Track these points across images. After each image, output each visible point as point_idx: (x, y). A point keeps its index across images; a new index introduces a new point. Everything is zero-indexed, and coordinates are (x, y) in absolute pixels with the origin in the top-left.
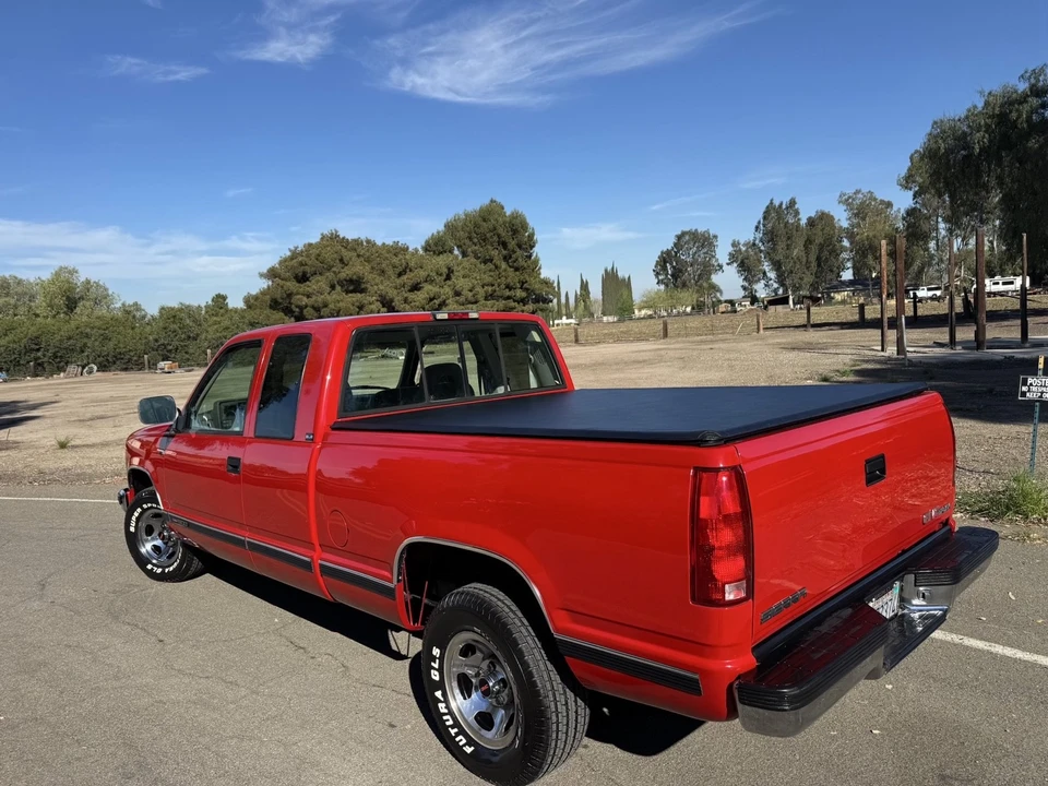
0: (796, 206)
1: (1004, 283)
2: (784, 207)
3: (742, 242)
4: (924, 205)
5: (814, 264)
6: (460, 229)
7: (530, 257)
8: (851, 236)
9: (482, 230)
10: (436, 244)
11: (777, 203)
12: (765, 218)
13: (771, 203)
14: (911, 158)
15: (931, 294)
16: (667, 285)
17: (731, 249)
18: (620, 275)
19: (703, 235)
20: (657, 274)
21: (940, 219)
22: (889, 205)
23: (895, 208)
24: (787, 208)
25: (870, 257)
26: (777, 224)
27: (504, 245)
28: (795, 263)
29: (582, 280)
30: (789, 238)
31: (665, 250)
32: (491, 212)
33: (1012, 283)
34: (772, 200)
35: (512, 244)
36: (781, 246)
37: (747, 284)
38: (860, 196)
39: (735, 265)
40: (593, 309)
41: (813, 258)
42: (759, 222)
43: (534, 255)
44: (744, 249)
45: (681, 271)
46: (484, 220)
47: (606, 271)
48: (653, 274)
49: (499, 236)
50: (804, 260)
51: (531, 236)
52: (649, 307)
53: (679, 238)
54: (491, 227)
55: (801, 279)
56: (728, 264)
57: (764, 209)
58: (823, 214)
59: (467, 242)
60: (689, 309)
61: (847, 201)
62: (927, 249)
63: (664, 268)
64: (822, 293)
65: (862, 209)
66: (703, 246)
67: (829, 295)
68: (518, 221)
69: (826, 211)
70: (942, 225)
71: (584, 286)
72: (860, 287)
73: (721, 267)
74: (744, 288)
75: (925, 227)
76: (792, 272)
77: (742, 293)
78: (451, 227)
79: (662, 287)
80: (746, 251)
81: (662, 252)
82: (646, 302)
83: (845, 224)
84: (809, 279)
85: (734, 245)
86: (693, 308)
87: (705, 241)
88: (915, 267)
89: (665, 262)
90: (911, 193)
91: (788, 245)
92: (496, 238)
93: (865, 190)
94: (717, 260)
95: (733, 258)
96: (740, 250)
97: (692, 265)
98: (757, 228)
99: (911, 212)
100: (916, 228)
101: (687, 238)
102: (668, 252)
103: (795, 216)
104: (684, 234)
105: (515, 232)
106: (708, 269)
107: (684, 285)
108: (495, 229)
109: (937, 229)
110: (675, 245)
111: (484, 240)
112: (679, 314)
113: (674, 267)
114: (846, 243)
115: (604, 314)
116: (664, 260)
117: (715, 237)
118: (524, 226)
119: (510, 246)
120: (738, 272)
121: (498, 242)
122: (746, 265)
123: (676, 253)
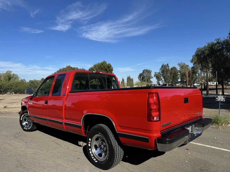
0: (168, 65)
1: (212, 83)
2: (166, 65)
3: (157, 72)
4: (195, 66)
5: (172, 78)
6: (97, 66)
7: (112, 73)
8: (180, 72)
9: (101, 67)
10: (91, 69)
11: (164, 65)
12: (162, 67)
14: (193, 56)
15: (197, 85)
16: (141, 81)
18: (131, 78)
19: (149, 71)
20: (139, 78)
21: (199, 69)
22: (188, 66)
23: (189, 67)
24: (167, 66)
25: (184, 76)
26: (164, 69)
27: (106, 70)
28: (168, 77)
29: (123, 79)
30: (167, 72)
32: (104, 63)
33: (214, 83)
35: (108, 70)
36: (165, 73)
37: (158, 81)
38: (182, 64)
39: (155, 77)
40: (125, 85)
41: (172, 76)
42: (161, 68)
43: (113, 73)
44: (157, 74)
45: (144, 78)
46: (102, 65)
47: (128, 77)
48: (138, 78)
49: (105, 68)
50: (170, 77)
51: (112, 69)
52: (137, 85)
53: (144, 71)
54: (104, 66)
55: (169, 81)
56: (154, 77)
57: (161, 66)
58: (174, 67)
59: (98, 69)
60: (145, 86)
61: (179, 65)
62: (196, 75)
63: (140, 77)
64: (174, 84)
65: (183, 66)
66: (149, 73)
67: (175, 84)
68: (109, 65)
69: (175, 67)
70: (199, 71)
71: (123, 80)
72: (182, 83)
73: (152, 77)
74: (157, 82)
75: (196, 71)
76: (167, 79)
77: (157, 83)
78: (95, 66)
79: (140, 81)
80: (158, 74)
81: (140, 74)
82: (136, 84)
83: (179, 70)
84: (171, 81)
85: (155, 73)
87: (149, 72)
88: (194, 79)
89: (141, 76)
90: (193, 64)
91: (167, 73)
92: (104, 69)
93: (183, 63)
94: (152, 76)
95: (155, 75)
96: (156, 74)
97: (146, 77)
98: (160, 69)
99: (193, 68)
100: (194, 71)
101: (145, 71)
102: (141, 74)
103: (168, 67)
104: (145, 70)
105: (109, 68)
106: (150, 78)
107: (144, 81)
108: (104, 67)
109: (198, 71)
110: (143, 72)
111: (102, 69)
113: (142, 77)
114: (179, 73)
115: (127, 86)
116: (140, 75)
117: (151, 71)
118: (111, 66)
119: (107, 71)
120: (156, 78)
121: (105, 70)
122: (158, 77)
123: (143, 74)
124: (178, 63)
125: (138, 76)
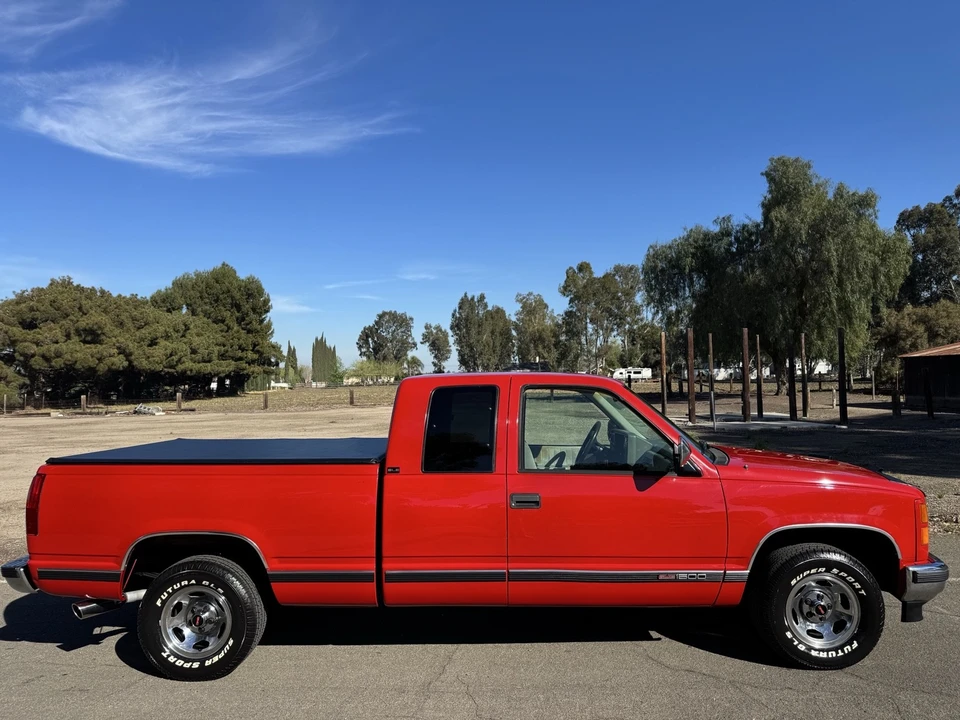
0: (485, 301)
1: (635, 373)
2: (475, 300)
3: (433, 325)
4: (578, 310)
5: (498, 349)
6: (190, 287)
7: (262, 321)
8: (517, 328)
9: (215, 291)
10: (164, 301)
11: (470, 297)
12: (460, 308)
13: (466, 296)
14: (567, 273)
16: (369, 357)
17: (424, 331)
18: (328, 344)
19: (401, 317)
20: (360, 347)
21: (588, 321)
22: (546, 306)
23: (550, 309)
24: (478, 301)
25: (540, 346)
26: (470, 313)
27: (238, 307)
28: (484, 346)
29: (290, 347)
30: (479, 326)
31: (367, 326)
32: (223, 275)
33: (640, 373)
34: (466, 294)
35: (246, 307)
36: (473, 332)
37: (436, 361)
38: (532, 297)
39: (428, 344)
40: (303, 375)
41: (498, 344)
42: (455, 311)
43: (267, 319)
44: (435, 331)
45: (381, 346)
46: (217, 282)
47: (317, 339)
48: (356, 346)
49: (232, 298)
50: (492, 344)
51: (267, 302)
52: (357, 376)
53: (381, 317)
54: (225, 289)
55: (489, 360)
56: (422, 343)
57: (458, 301)
58: (499, 309)
59: (199, 301)
60: (392, 380)
61: (522, 300)
62: (580, 343)
63: (367, 342)
65: (533, 308)
66: (401, 326)
68: (253, 286)
69: (500, 306)
70: (590, 326)
71: (292, 352)
73: (415, 345)
74: (435, 365)
75: (579, 326)
76: (482, 354)
77: (433, 369)
78: (179, 284)
79: (365, 358)
80: (437, 333)
81: (365, 328)
82: (354, 371)
83: (514, 319)
84: (493, 360)
85: (426, 327)
86: (396, 379)
87: (403, 322)
88: (572, 356)
89: (367, 336)
90: (568, 299)
91: (477, 331)
92: (229, 300)
93: (535, 293)
94: (413, 339)
95: (426, 338)
96: (432, 332)
97: (391, 342)
98: (453, 315)
99: (569, 314)
100: (571, 324)
101: (387, 317)
102: (370, 328)
103: (484, 308)
104: (384, 314)
105: (250, 296)
106: (405, 345)
107: (385, 358)
108: (229, 291)
109: (586, 328)
110: (376, 323)
111: (216, 301)
112: (383, 384)
113: (375, 342)
114: (514, 333)
115: (314, 380)
116: (367, 335)
117: (411, 319)
118: (260, 291)
119: (244, 309)
120: (431, 350)
121: (231, 304)
122: (437, 346)
123: (377, 330)
124: (519, 294)
125: (358, 337)
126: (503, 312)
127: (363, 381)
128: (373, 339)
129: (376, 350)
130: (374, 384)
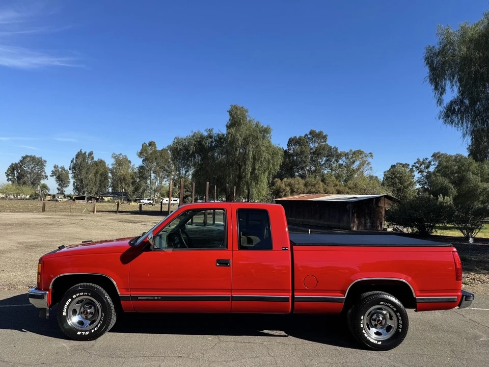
0: (93, 155)
1: (174, 201)
2: (87, 154)
3: (60, 166)
4: (147, 166)
5: (98, 183)
8: (112, 172)
11: (83, 152)
12: (76, 158)
13: (81, 151)
14: (143, 145)
15: (149, 202)
16: (13, 182)
17: (53, 169)
19: (38, 159)
20: (8, 175)
21: (152, 172)
22: (130, 162)
23: (132, 164)
24: (88, 155)
25: (123, 183)
26: (82, 163)
28: (89, 181)
30: (87, 169)
31: (14, 163)
33: (176, 201)
34: (81, 150)
36: (84, 172)
37: (60, 187)
38: (121, 156)
39: (55, 177)
41: (98, 180)
42: (73, 159)
44: (60, 170)
45: (23, 176)
48: (5, 175)
50: (94, 180)
52: (3, 193)
53: (24, 158)
55: (92, 189)
56: (51, 176)
57: (76, 153)
58: (101, 160)
60: (28, 197)
61: (116, 157)
62: (146, 183)
63: (13, 173)
64: (99, 196)
65: (121, 162)
66: (38, 165)
67: (102, 198)
69: (103, 160)
70: (152, 175)
72: (117, 196)
73: (46, 177)
74: (58, 189)
75: (147, 174)
76: (87, 185)
77: (57, 191)
79: (10, 183)
80: (61, 171)
81: (12, 164)
83: (110, 167)
84: (95, 189)
85: (55, 167)
86: (30, 197)
87: (40, 163)
88: (141, 190)
89: (14, 169)
90: (142, 159)
91: (87, 172)
93: (123, 154)
94: (45, 173)
95: (54, 173)
96: (58, 170)
97: (30, 174)
98: (72, 161)
99: (141, 168)
100: (142, 173)
101: (29, 159)
102: (16, 165)
103: (92, 160)
104: (27, 157)
106: (39, 176)
107: (24, 183)
109: (150, 176)
110: (21, 161)
112: (21, 199)
113: (19, 173)
114: (110, 175)
116: (13, 168)
117: (45, 161)
120: (56, 181)
122: (61, 178)
123: (21, 166)
124: (114, 154)
125: (7, 169)
126: (105, 163)
127: (6, 197)
128: (17, 171)
129: (19, 178)
130: (15, 199)
